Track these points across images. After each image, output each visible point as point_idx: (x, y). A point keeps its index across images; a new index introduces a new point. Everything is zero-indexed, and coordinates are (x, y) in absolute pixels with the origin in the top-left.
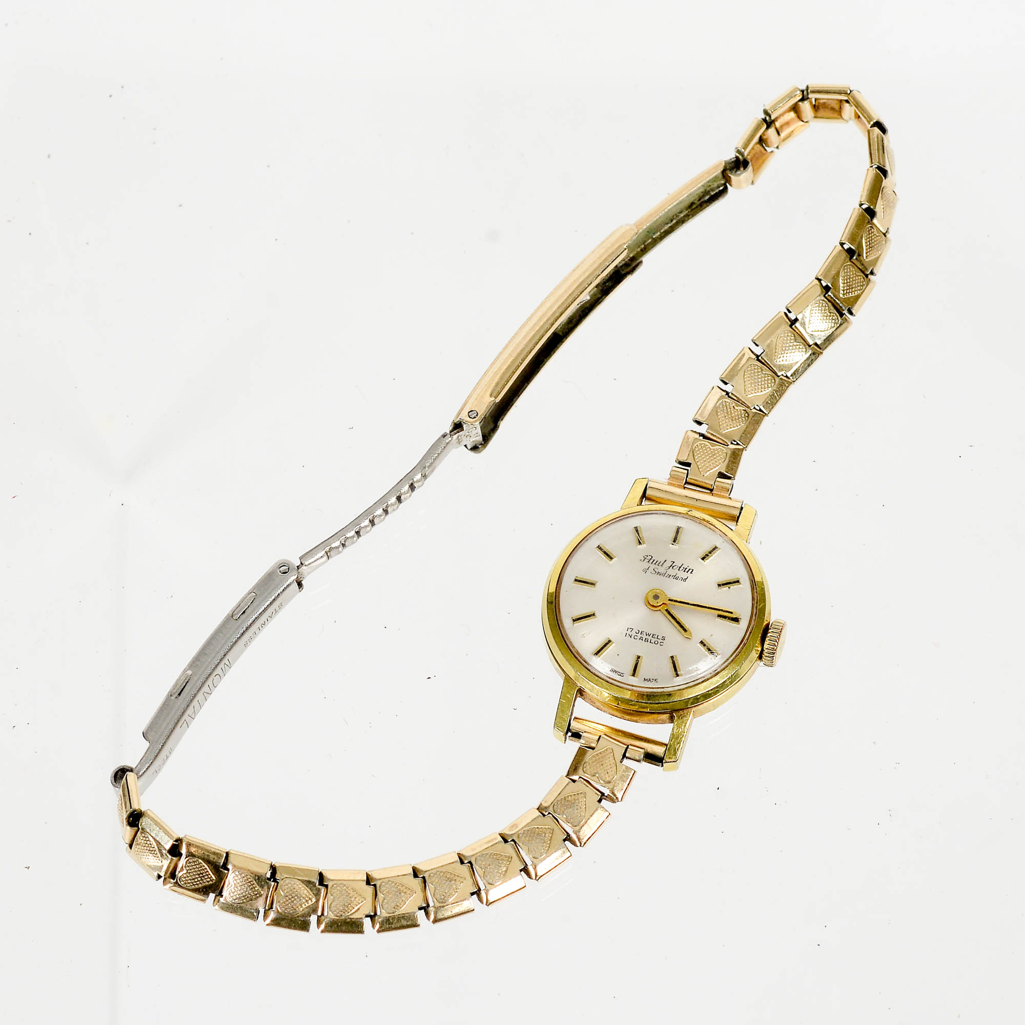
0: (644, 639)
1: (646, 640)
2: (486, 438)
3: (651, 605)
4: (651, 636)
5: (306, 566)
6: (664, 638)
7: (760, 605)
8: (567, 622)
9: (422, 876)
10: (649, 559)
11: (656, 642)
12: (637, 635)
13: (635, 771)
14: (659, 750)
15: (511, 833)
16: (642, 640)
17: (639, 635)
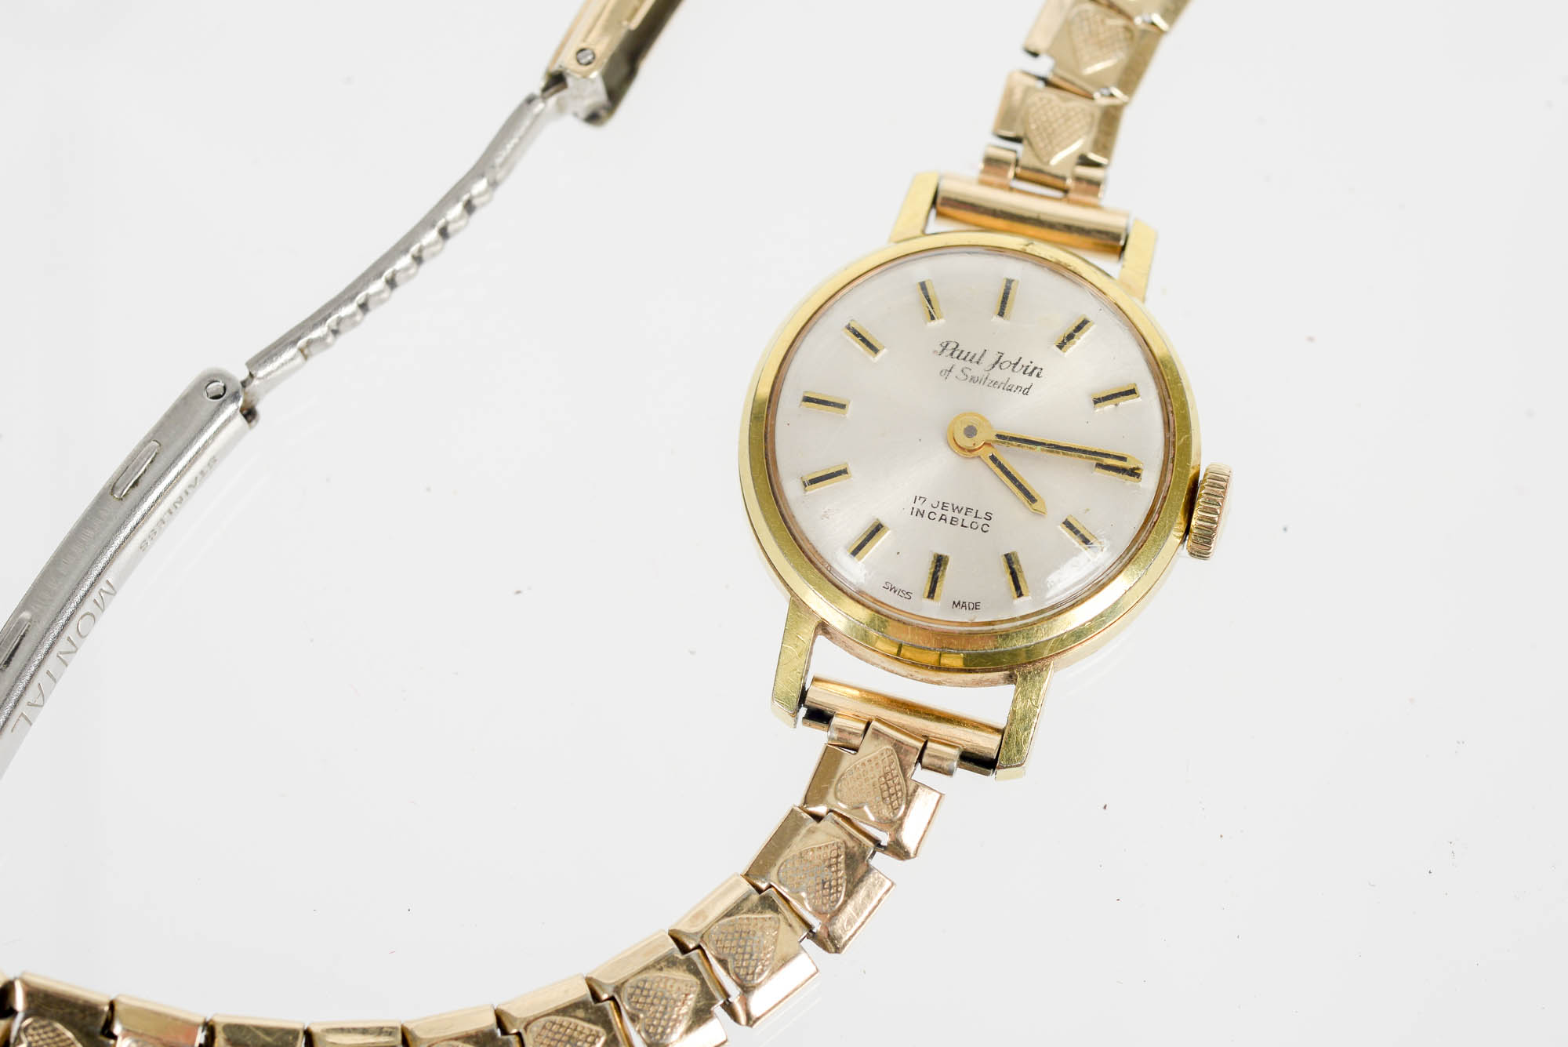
0: (949, 520)
1: (953, 521)
2: (615, 94)
3: (960, 447)
4: (964, 511)
5: (259, 379)
6: (989, 516)
7: (1179, 439)
8: (791, 489)
9: (515, 1031)
10: (951, 349)
11: (974, 526)
12: (933, 510)
13: (941, 795)
14: (987, 744)
15: (693, 930)
16: (945, 520)
17: (939, 512)
